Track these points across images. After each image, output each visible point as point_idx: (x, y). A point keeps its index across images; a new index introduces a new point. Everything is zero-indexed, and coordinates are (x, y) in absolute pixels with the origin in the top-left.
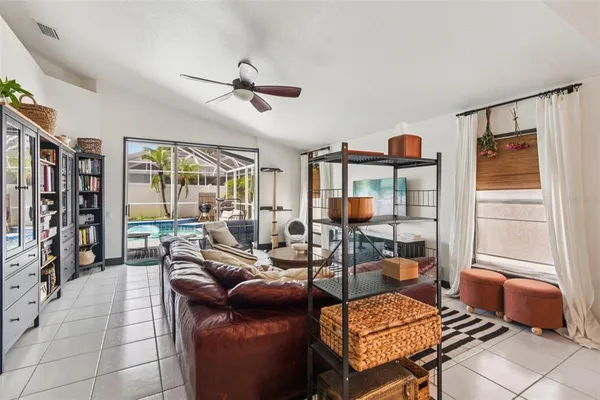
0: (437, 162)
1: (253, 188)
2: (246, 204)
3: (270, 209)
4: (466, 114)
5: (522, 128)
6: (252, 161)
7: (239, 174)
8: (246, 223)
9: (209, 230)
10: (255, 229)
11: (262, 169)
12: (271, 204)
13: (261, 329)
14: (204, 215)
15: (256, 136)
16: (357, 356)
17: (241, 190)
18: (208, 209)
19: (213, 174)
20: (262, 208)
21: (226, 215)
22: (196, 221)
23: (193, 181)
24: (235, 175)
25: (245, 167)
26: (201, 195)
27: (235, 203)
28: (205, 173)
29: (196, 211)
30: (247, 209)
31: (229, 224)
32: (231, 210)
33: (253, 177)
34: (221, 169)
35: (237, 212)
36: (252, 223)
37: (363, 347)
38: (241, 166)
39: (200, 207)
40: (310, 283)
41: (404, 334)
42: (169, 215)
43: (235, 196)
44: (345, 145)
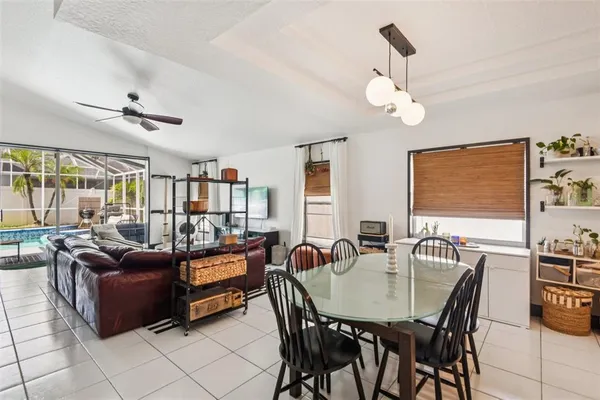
0: (246, 182)
1: (144, 193)
2: (137, 208)
3: (161, 212)
4: (301, 146)
5: (325, 159)
6: (143, 167)
7: (129, 178)
8: (137, 226)
9: (97, 231)
10: (146, 232)
11: (153, 176)
12: (162, 208)
13: (143, 277)
14: (86, 221)
15: (147, 146)
16: (195, 279)
17: (131, 195)
18: (91, 214)
19: (96, 177)
20: (153, 212)
21: (113, 220)
22: (76, 227)
23: (70, 184)
24: (124, 179)
25: (135, 171)
26: (81, 200)
27: (124, 208)
28: (86, 176)
29: (76, 218)
30: (138, 213)
31: (117, 227)
32: (120, 215)
33: (145, 182)
34: (109, 173)
35: (126, 217)
36: (142, 225)
37: (198, 274)
38: (131, 170)
39: (81, 214)
40: (174, 249)
41: (223, 268)
42: (39, 222)
43: (124, 201)
44: (189, 175)
